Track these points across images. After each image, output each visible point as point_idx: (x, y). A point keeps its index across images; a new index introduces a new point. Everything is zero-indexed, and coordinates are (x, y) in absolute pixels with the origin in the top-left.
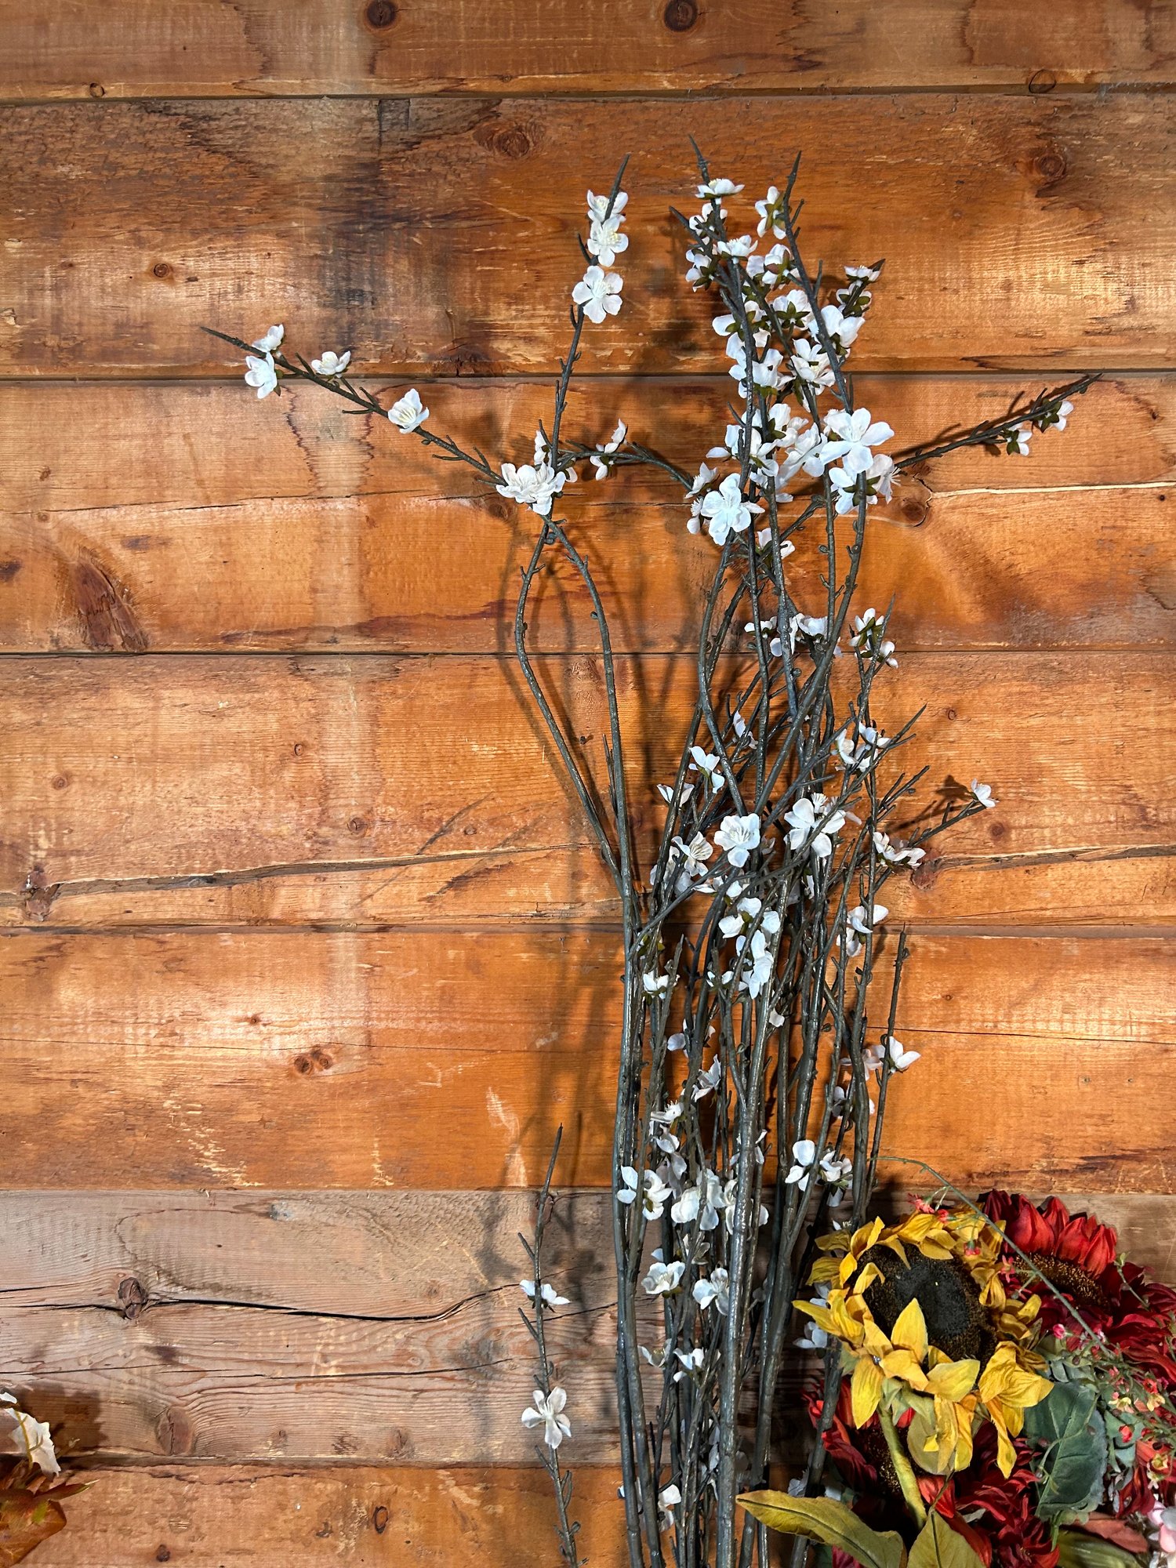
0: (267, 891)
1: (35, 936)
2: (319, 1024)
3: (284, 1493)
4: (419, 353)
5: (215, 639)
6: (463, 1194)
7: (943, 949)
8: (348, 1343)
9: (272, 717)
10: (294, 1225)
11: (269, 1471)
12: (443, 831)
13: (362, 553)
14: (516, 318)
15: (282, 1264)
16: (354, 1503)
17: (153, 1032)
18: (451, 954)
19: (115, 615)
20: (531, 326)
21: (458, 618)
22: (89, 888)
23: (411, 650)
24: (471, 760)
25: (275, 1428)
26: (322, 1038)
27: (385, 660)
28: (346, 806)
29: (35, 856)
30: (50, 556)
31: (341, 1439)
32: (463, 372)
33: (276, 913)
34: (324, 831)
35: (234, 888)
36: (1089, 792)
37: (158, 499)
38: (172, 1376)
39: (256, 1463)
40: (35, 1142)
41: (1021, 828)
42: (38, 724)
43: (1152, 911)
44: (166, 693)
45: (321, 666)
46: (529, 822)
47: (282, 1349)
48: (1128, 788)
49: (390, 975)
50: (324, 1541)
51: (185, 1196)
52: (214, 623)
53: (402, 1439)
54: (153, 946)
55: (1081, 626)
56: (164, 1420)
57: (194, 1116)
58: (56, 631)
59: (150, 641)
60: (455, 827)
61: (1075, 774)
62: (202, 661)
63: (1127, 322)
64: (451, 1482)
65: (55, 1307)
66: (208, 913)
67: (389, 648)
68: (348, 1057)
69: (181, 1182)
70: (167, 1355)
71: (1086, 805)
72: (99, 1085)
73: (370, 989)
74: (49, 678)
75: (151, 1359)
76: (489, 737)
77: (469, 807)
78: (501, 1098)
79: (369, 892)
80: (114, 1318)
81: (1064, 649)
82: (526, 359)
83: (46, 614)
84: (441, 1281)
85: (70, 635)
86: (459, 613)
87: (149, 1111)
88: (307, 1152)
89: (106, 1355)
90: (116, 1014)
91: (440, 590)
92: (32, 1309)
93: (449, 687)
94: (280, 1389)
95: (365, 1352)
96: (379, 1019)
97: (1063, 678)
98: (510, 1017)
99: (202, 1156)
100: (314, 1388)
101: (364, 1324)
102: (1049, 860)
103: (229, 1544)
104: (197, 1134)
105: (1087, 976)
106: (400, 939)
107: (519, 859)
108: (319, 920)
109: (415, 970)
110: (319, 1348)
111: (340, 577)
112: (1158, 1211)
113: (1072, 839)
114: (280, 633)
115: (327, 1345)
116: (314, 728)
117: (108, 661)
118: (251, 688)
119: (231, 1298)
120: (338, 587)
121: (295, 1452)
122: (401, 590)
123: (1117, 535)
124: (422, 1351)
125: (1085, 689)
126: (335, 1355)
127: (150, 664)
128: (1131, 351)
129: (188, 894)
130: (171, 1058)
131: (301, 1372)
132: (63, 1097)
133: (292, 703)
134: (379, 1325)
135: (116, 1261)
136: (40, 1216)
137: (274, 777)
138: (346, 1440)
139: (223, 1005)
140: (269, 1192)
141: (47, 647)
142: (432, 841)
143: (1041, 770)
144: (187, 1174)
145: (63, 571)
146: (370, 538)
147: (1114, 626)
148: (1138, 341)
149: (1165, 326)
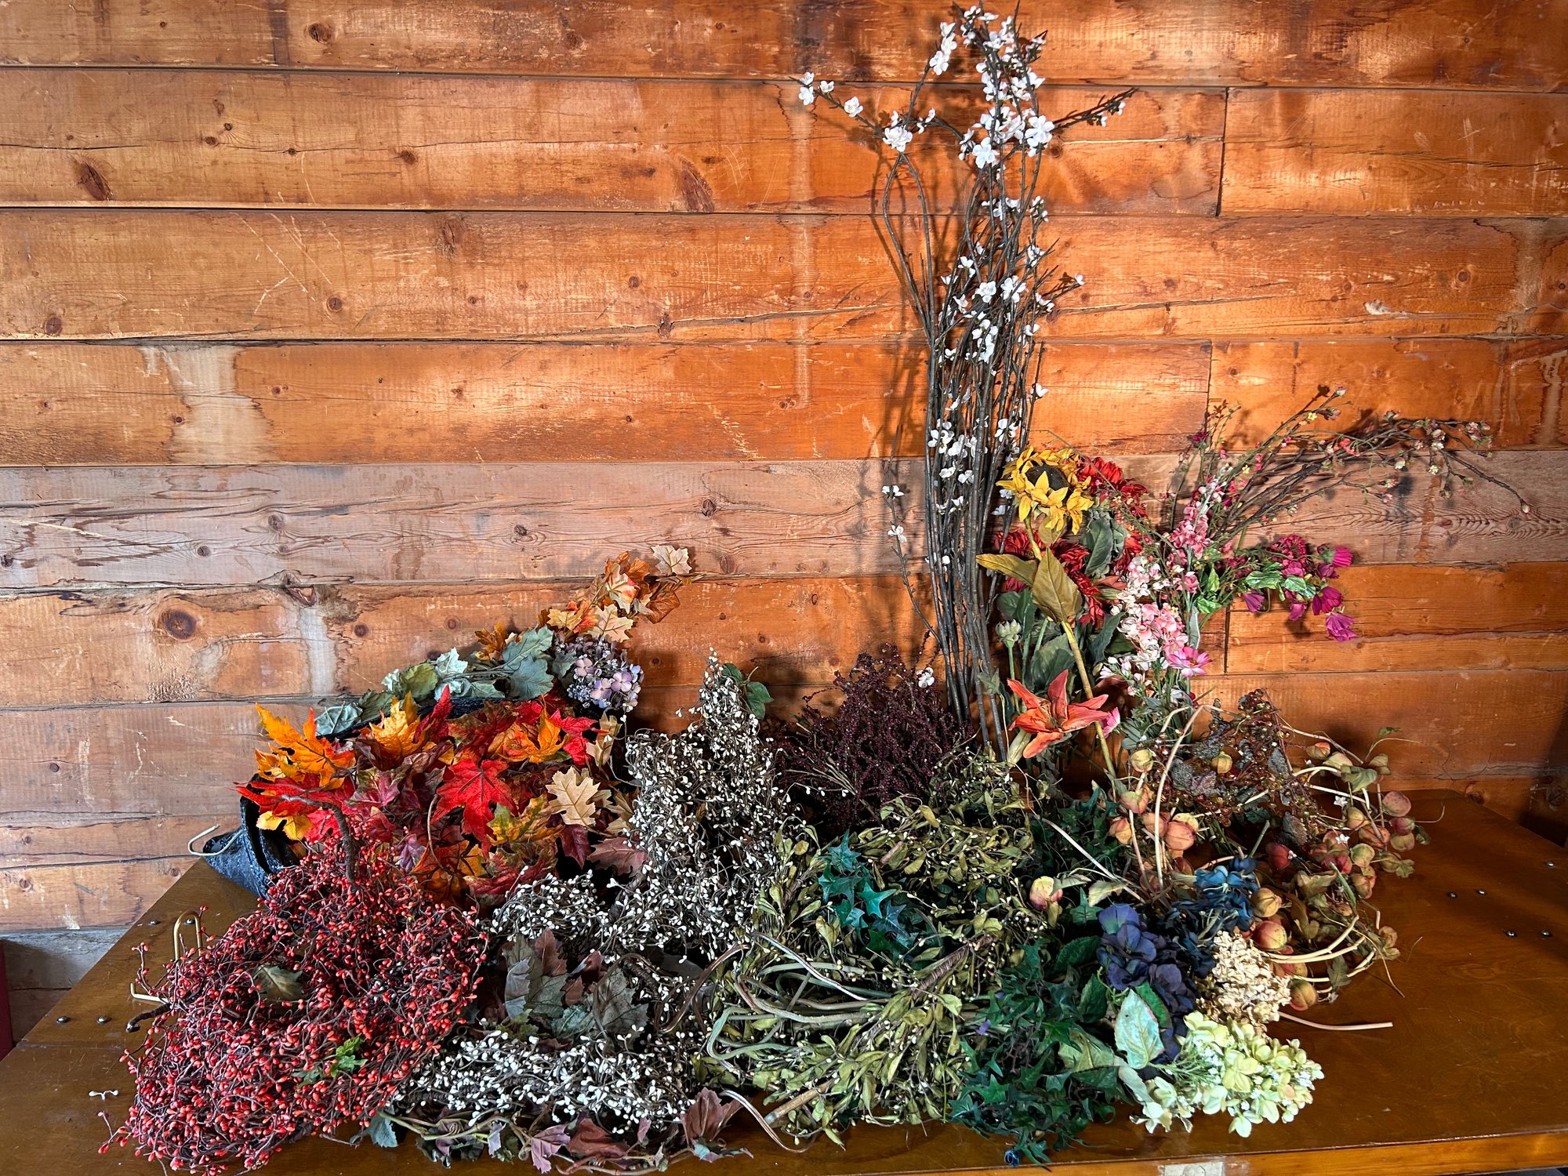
0: (768, 325)
1: (663, 346)
2: (789, 387)
3: (774, 590)
4: (839, 71)
5: (745, 207)
6: (852, 460)
7: (1059, 350)
8: (803, 525)
9: (769, 244)
10: (779, 476)
11: (768, 580)
12: (845, 299)
13: (811, 166)
14: (883, 55)
15: (775, 493)
16: (803, 593)
18: (848, 354)
19: (700, 195)
20: (889, 59)
21: (854, 198)
22: (687, 323)
23: (832, 213)
24: (859, 265)
25: (770, 562)
26: (791, 392)
27: (821, 218)
28: (803, 286)
29: (664, 308)
30: (669, 166)
31: (799, 566)
32: (858, 80)
33: (771, 336)
34: (793, 298)
35: (753, 323)
36: (1123, 280)
37: (720, 140)
38: (727, 540)
39: (762, 577)
40: (665, 439)
41: (1095, 295)
42: (663, 246)
43: (1146, 332)
44: (722, 233)
45: (792, 220)
46: (884, 293)
47: (774, 528)
48: (1140, 278)
49: (821, 365)
50: (792, 609)
51: (731, 464)
52: (745, 198)
53: (825, 565)
54: (717, 350)
55: (1124, 205)
56: (723, 559)
57: (735, 427)
58: (673, 202)
59: (715, 208)
60: (850, 297)
61: (1118, 272)
62: (739, 217)
63: (1151, 63)
64: (844, 583)
65: (676, 512)
66: (742, 335)
67: (823, 212)
68: (803, 400)
69: (730, 458)
70: (725, 532)
71: (1122, 286)
72: (692, 413)
73: (812, 369)
74: (669, 225)
75: (718, 534)
76: (866, 254)
77: (857, 287)
78: (868, 419)
79: (812, 326)
80: (702, 516)
81: (1116, 215)
82: (887, 75)
83: (669, 194)
84: (842, 498)
85: (680, 205)
86: (855, 195)
87: (715, 425)
88: (785, 443)
89: (700, 531)
92: (666, 513)
93: (849, 230)
94: (773, 545)
95: (810, 529)
96: (817, 383)
97: (1114, 229)
98: (873, 383)
99: (739, 446)
100: (788, 544)
101: (809, 517)
102: (1105, 310)
104: (737, 434)
105: (1118, 362)
106: (825, 348)
107: (879, 311)
108: (790, 338)
109: (832, 361)
110: (790, 527)
111: (802, 178)
112: (1141, 462)
113: (1115, 301)
114: (774, 204)
115: (794, 526)
116: (788, 249)
117: (696, 217)
118: (760, 230)
119: (752, 507)
120: (801, 183)
121: (780, 571)
122: (829, 184)
123: (1141, 163)
124: (834, 528)
125: (1124, 234)
126: (797, 530)
127: (715, 219)
128: (1153, 77)
129: (731, 326)
131: (782, 538)
132: (677, 419)
133: (778, 238)
134: (815, 517)
135: (702, 492)
136: (668, 473)
137: (770, 272)
139: (748, 378)
140: (768, 462)
141: (669, 209)
142: (840, 303)
143: (1104, 270)
144: (732, 455)
145: (676, 173)
146: (815, 159)
147: (1138, 205)
148: (1155, 73)
149: (1167, 65)
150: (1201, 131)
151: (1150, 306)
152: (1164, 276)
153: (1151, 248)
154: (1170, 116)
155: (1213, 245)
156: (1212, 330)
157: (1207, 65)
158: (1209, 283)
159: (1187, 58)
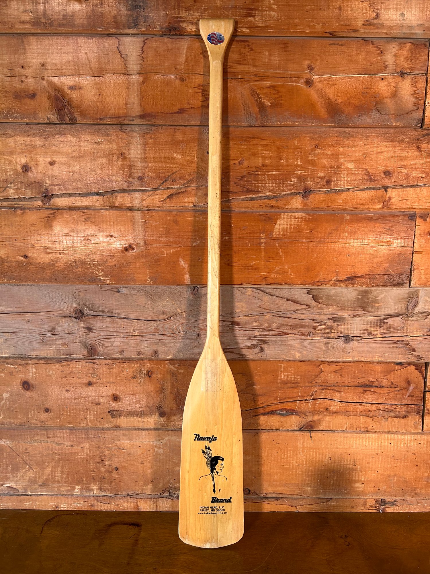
0: (115, 198)
1: (46, 210)
2: (130, 237)
3: (123, 367)
4: (158, 27)
5: (97, 119)
6: (173, 286)
7: (310, 217)
8: (141, 327)
9: (114, 145)
10: (125, 294)
11: (119, 361)
12: (166, 180)
13: (141, 93)
14: (188, 16)
15: (122, 305)
16: (142, 369)
17: (82, 239)
18: (169, 218)
19: (66, 111)
20: (193, 18)
21: (170, 113)
22: (61, 196)
23: (156, 124)
24: (174, 158)
25: (120, 349)
26: (132, 242)
27: (148, 127)
28: (137, 172)
29: (46, 186)
30: (46, 92)
31: (139, 353)
32: (172, 34)
33: (117, 204)
34: (131, 179)
35: (105, 196)
36: (355, 170)
37: (78, 74)
38: (91, 335)
39: (115, 359)
40: (49, 270)
41: (335, 181)
42: (45, 145)
43: (371, 206)
44: (83, 137)
45: (129, 129)
46: (191, 178)
47: (122, 328)
48: (366, 169)
49: (151, 224)
50: (135, 379)
51: (93, 287)
52: (96, 114)
53: (156, 352)
54: (82, 214)
55: (356, 120)
56: (89, 347)
57: (95, 263)
58: (48, 116)
59: (78, 120)
60: (169, 179)
61: (351, 165)
62: (93, 126)
63: (375, 21)
64: (169, 364)
65: (57, 316)
66: (97, 204)
67: (149, 123)
68: (139, 247)
69: (92, 282)
70: (90, 330)
71: (354, 175)
72: (67, 254)
73: (145, 228)
74: (47, 131)
75: (85, 331)
76: (179, 152)
77: (173, 173)
78: (183, 260)
79: (144, 198)
80: (74, 320)
81: (350, 127)
82: (191, 30)
83: (45, 110)
84: (166, 310)
85: (53, 117)
86: (171, 112)
87: (82, 262)
88: (128, 274)
89: (73, 329)
90: (72, 234)
91: (165, 105)
92: (51, 317)
93: (167, 136)
94: (122, 339)
95: (145, 329)
96: (148, 237)
97: (350, 136)
98: (186, 237)
99: (98, 275)
100: (131, 339)
101: (145, 322)
102: (342, 191)
103: (108, 381)
104: (96, 268)
105: (351, 226)
106: (153, 213)
107: (189, 189)
108: (130, 207)
109: (158, 222)
110: (132, 328)
111: (134, 100)
112: (366, 292)
113: (349, 184)
114: (116, 117)
115: (135, 327)
116: (127, 148)
117: (65, 126)
118: (108, 135)
119: (107, 314)
120: (134, 103)
121: (127, 355)
122: (153, 105)
123: (368, 91)
124: (161, 329)
125: (356, 139)
126: (137, 330)
127: (78, 127)
128: (376, 31)
129: (91, 198)
130: (88, 247)
131: (128, 334)
132: (56, 258)
133: (120, 140)
134: (149, 322)
135: (74, 304)
136: (52, 291)
137: (115, 163)
138: (140, 352)
139: (103, 231)
140: (118, 286)
141: (46, 121)
142: (162, 183)
143: (342, 164)
144: (94, 280)
145: (50, 97)
146: (143, 87)
147: (366, 120)
148: (378, 28)
149: (387, 23)
150: (411, 68)
151: (373, 189)
152: (383, 168)
153: (375, 150)
154: (389, 58)
155: (418, 147)
156: (416, 205)
157: (415, 23)
158: (415, 174)
159: (401, 18)
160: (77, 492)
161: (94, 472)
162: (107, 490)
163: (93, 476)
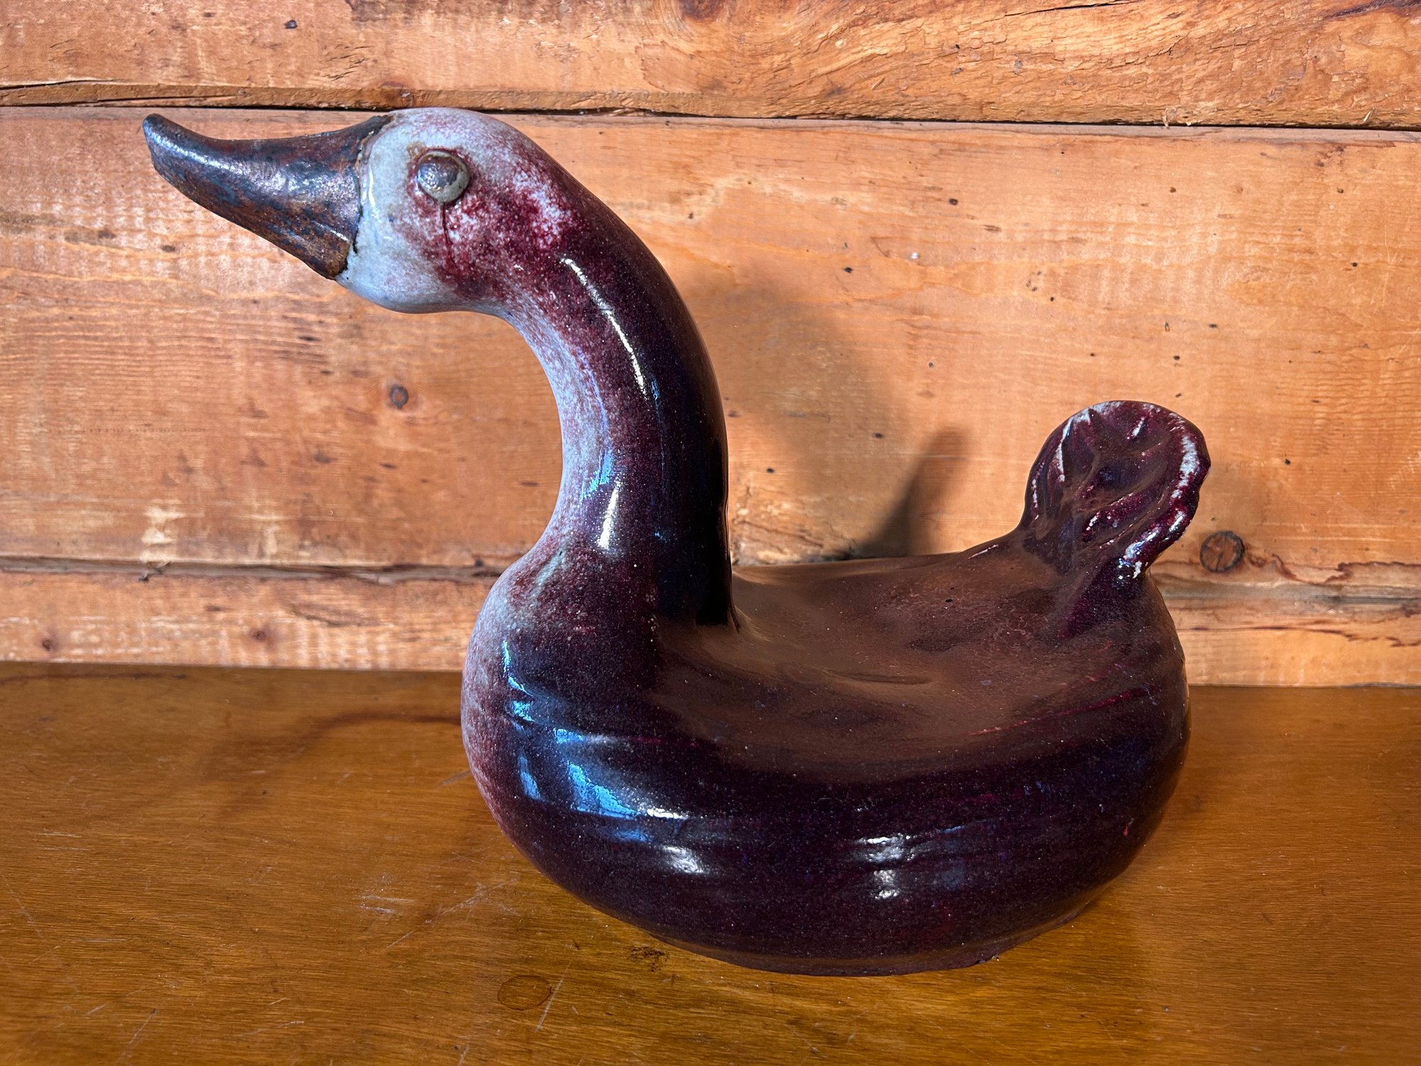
160: (161, 546)
161: (258, 414)
162: (344, 538)
163: (250, 441)
